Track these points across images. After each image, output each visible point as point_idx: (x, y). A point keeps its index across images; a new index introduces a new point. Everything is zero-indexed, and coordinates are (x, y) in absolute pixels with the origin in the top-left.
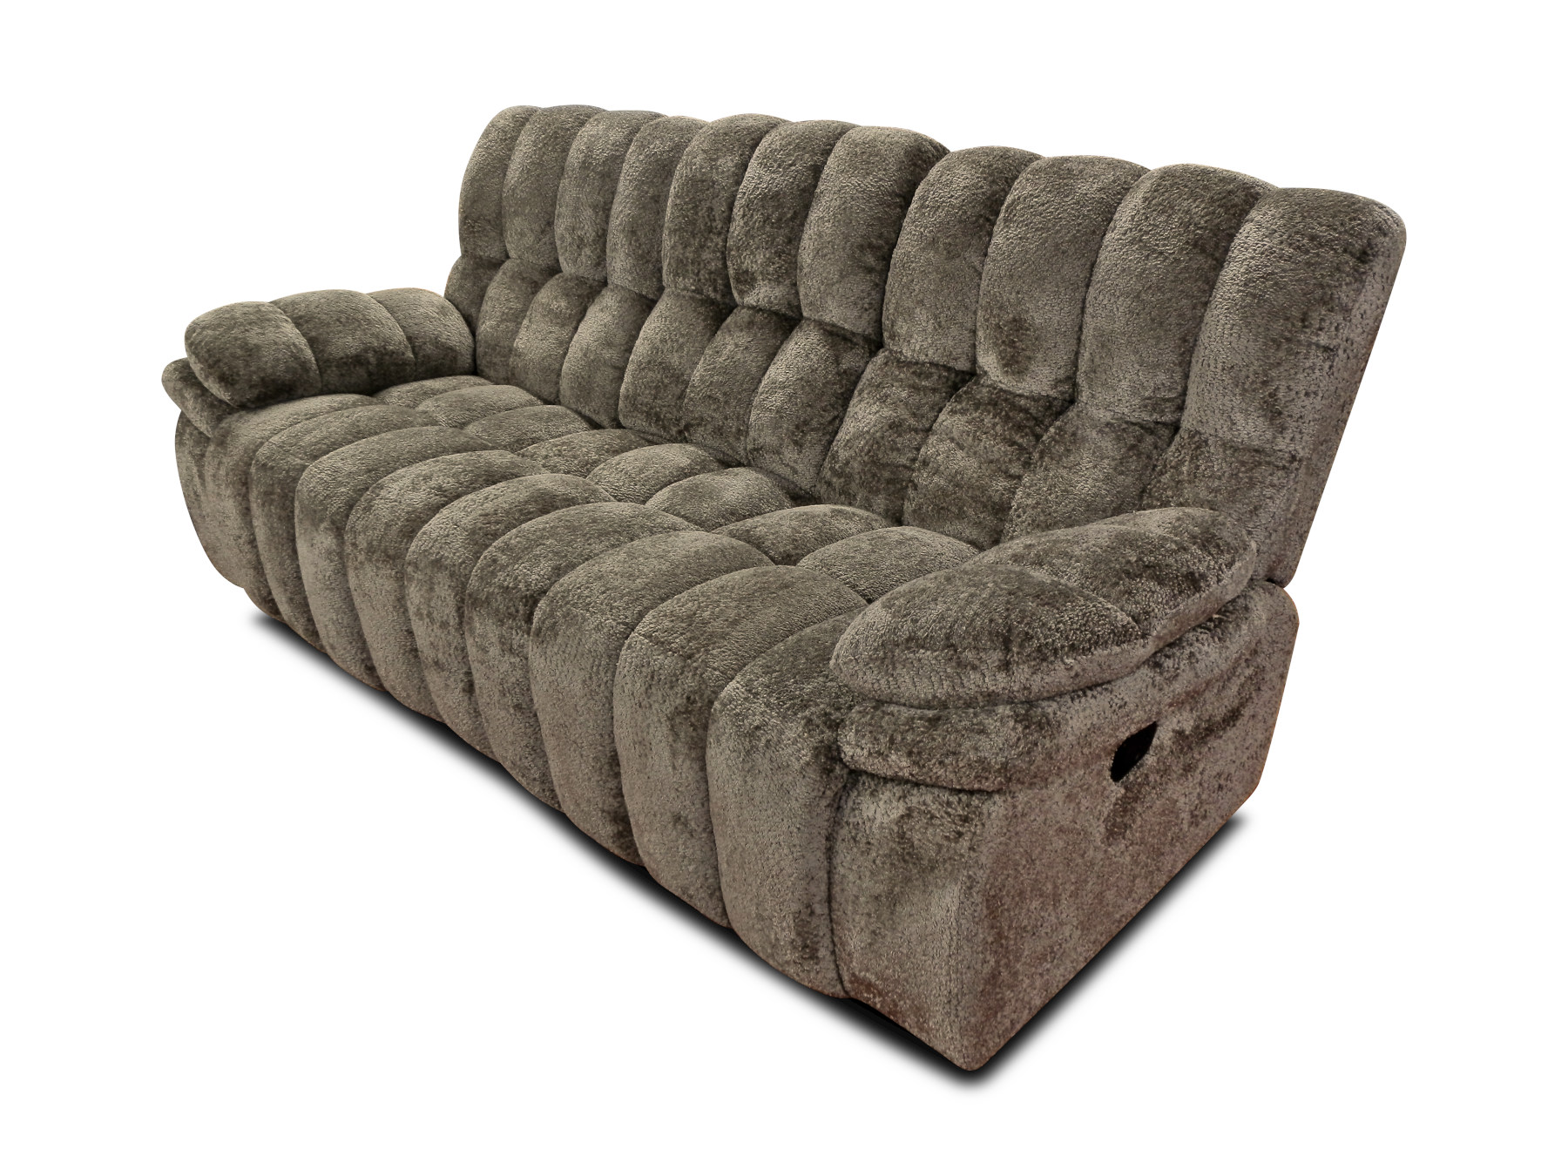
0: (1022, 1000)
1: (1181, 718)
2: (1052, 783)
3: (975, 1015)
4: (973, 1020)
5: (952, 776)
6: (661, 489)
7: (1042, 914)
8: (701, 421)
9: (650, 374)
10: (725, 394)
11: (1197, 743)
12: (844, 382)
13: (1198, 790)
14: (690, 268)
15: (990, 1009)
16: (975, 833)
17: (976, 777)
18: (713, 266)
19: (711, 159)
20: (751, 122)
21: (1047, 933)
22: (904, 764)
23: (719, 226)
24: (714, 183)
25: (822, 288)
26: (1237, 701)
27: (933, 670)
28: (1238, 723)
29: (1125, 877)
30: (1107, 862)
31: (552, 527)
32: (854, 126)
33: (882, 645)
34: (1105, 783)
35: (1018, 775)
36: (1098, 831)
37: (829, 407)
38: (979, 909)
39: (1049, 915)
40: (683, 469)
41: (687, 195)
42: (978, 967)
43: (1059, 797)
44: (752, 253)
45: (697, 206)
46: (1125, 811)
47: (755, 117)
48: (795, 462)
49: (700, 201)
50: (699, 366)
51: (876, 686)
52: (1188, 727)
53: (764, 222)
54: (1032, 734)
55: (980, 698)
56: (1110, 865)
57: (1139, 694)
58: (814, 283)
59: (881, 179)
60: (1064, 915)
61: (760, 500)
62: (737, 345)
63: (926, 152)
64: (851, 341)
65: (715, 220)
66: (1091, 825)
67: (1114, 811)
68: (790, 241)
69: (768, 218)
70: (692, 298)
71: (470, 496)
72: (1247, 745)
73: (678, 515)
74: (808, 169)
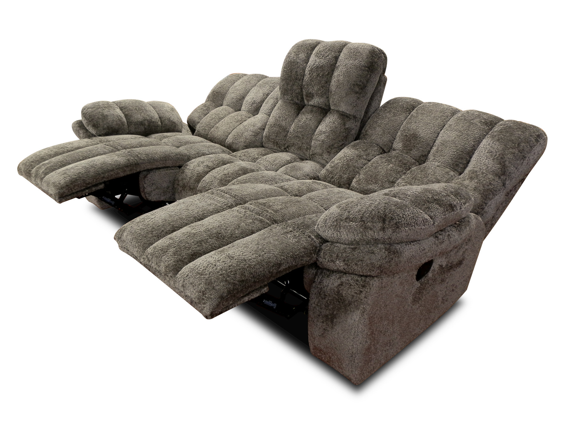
0: (378, 360)
1: (442, 260)
2: (396, 276)
3: (361, 362)
4: (360, 364)
5: (360, 269)
6: (282, 167)
7: (388, 327)
8: (293, 145)
9: (275, 128)
10: (302, 135)
11: (447, 271)
12: (347, 132)
13: (445, 290)
14: (289, 92)
15: (366, 361)
16: (367, 291)
17: (369, 270)
18: (297, 91)
19: (297, 55)
20: (311, 42)
21: (389, 335)
22: (342, 264)
23: (300, 78)
24: (298, 63)
25: (339, 99)
26: (462, 258)
27: (355, 230)
28: (461, 266)
29: (417, 318)
30: (412, 312)
31: (249, 179)
32: (349, 43)
33: (336, 220)
34: (414, 280)
35: (385, 270)
36: (410, 299)
37: (341, 140)
38: (366, 321)
39: (390, 328)
40: (288, 161)
41: (288, 67)
42: (364, 343)
43: (398, 283)
44: (313, 86)
45: (292, 71)
46: (420, 293)
47: (312, 40)
48: (327, 158)
49: (293, 69)
50: (293, 126)
51: (332, 235)
52: (444, 264)
53: (317, 76)
54: (391, 255)
55: (372, 241)
56: (413, 313)
57: (430, 246)
58: (336, 97)
59: (361, 61)
60: (395, 329)
61: (316, 171)
62: (307, 119)
63: (376, 52)
64: (349, 118)
65: (298, 76)
66: (407, 296)
67: (416, 292)
68: (326, 82)
69: (319, 75)
70: (290, 103)
71: (218, 169)
72: (463, 275)
73: (289, 175)
74: (333, 57)
